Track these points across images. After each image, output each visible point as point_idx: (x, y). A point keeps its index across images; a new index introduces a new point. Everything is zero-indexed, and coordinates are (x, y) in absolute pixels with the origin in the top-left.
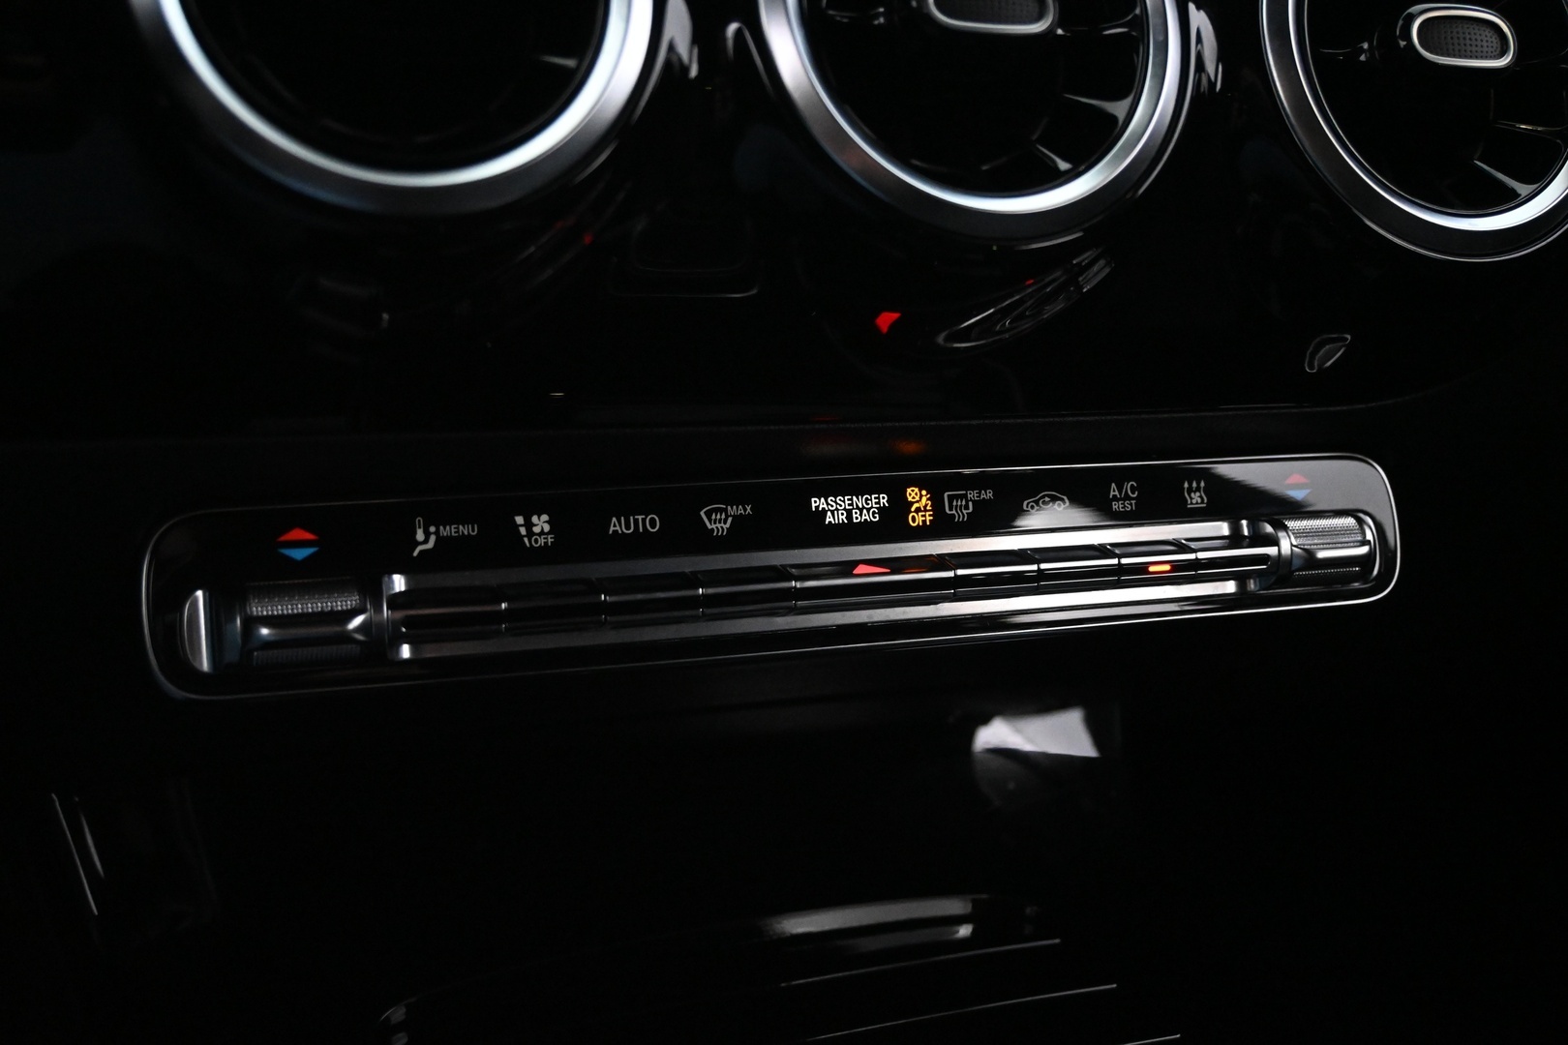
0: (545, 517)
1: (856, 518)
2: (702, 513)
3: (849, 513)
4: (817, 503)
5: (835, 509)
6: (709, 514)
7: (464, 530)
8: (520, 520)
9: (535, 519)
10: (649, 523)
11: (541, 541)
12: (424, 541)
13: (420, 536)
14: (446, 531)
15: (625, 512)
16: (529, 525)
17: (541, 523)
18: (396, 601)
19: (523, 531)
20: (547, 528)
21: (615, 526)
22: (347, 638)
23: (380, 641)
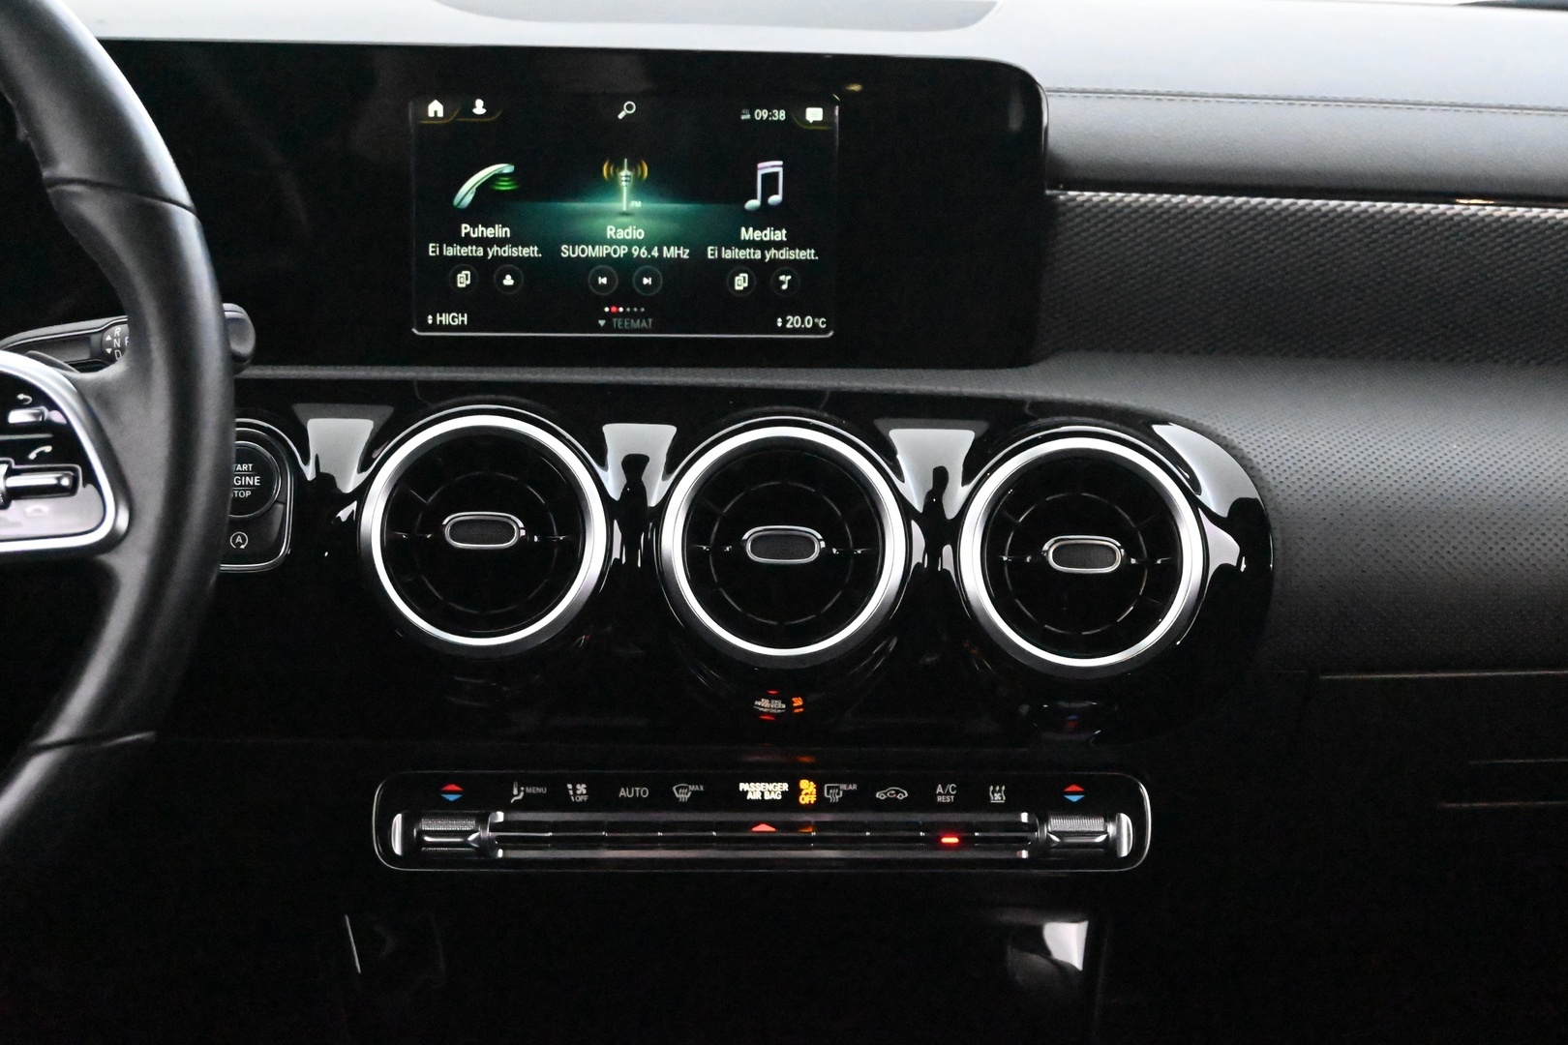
0: (584, 786)
1: (767, 797)
2: (674, 789)
3: (763, 793)
4: (743, 786)
5: (754, 790)
6: (677, 789)
7: (540, 790)
8: (570, 786)
9: (578, 786)
10: (643, 792)
11: (581, 798)
12: (517, 795)
13: (515, 792)
14: (529, 790)
15: (629, 785)
16: (575, 789)
17: (582, 788)
18: (495, 827)
19: (571, 792)
20: (585, 792)
21: (623, 793)
22: (466, 844)
23: (486, 847)
